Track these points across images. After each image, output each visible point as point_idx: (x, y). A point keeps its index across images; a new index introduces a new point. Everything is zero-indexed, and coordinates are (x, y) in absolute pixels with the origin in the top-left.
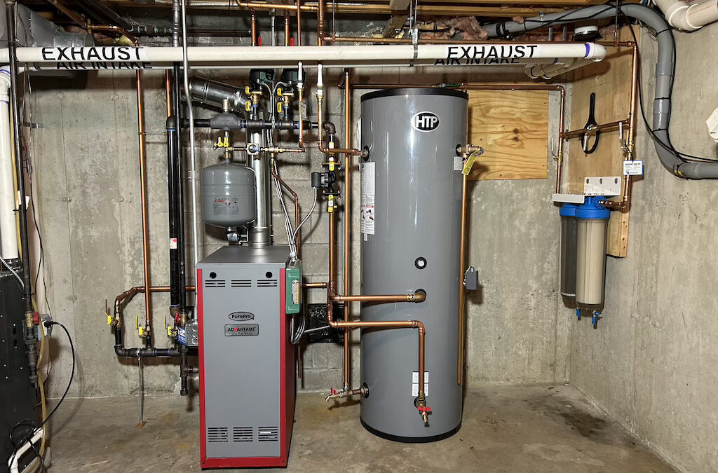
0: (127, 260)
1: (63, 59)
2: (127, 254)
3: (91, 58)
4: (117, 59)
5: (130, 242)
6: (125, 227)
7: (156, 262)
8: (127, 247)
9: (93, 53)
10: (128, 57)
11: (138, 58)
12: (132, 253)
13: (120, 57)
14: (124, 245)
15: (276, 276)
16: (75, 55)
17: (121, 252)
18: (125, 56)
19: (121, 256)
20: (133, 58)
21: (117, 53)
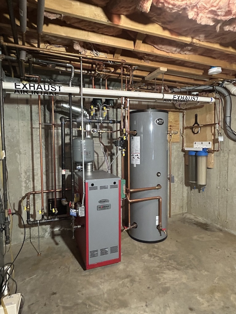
0: (23, 180)
1: (25, 89)
2: (23, 177)
3: (38, 89)
4: (50, 90)
5: (25, 172)
6: (22, 165)
7: (37, 180)
8: (23, 174)
9: (39, 87)
10: (56, 89)
11: (60, 91)
12: (26, 177)
13: (52, 90)
14: (21, 174)
15: (117, 183)
16: (31, 87)
17: (20, 177)
18: (54, 89)
19: (20, 179)
20: (57, 91)
21: (50, 88)
